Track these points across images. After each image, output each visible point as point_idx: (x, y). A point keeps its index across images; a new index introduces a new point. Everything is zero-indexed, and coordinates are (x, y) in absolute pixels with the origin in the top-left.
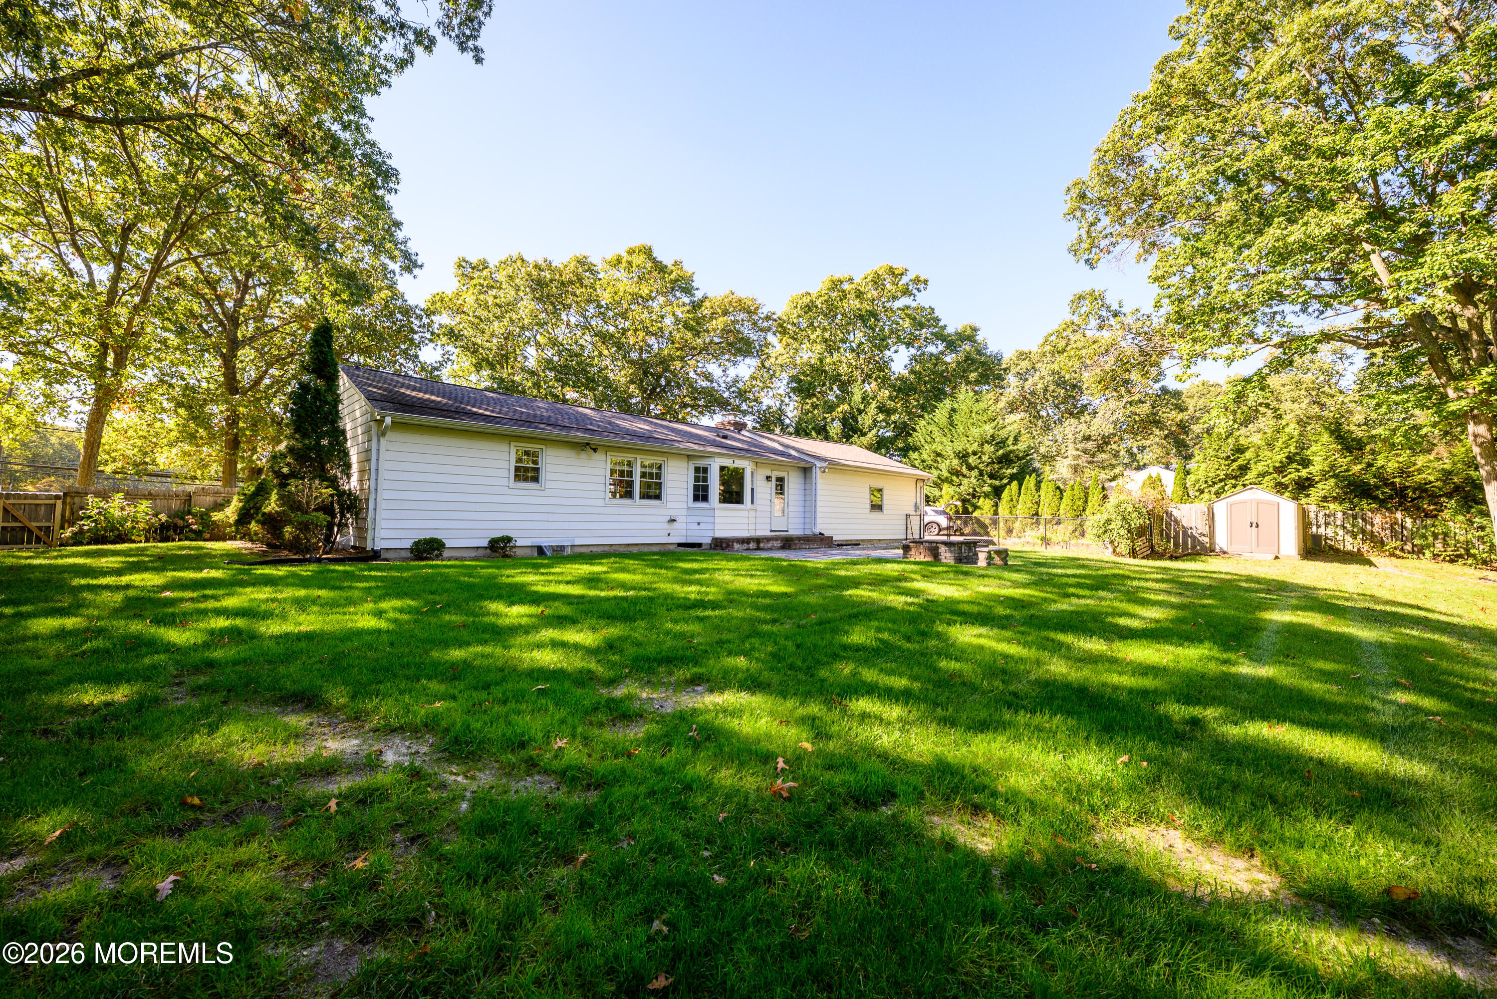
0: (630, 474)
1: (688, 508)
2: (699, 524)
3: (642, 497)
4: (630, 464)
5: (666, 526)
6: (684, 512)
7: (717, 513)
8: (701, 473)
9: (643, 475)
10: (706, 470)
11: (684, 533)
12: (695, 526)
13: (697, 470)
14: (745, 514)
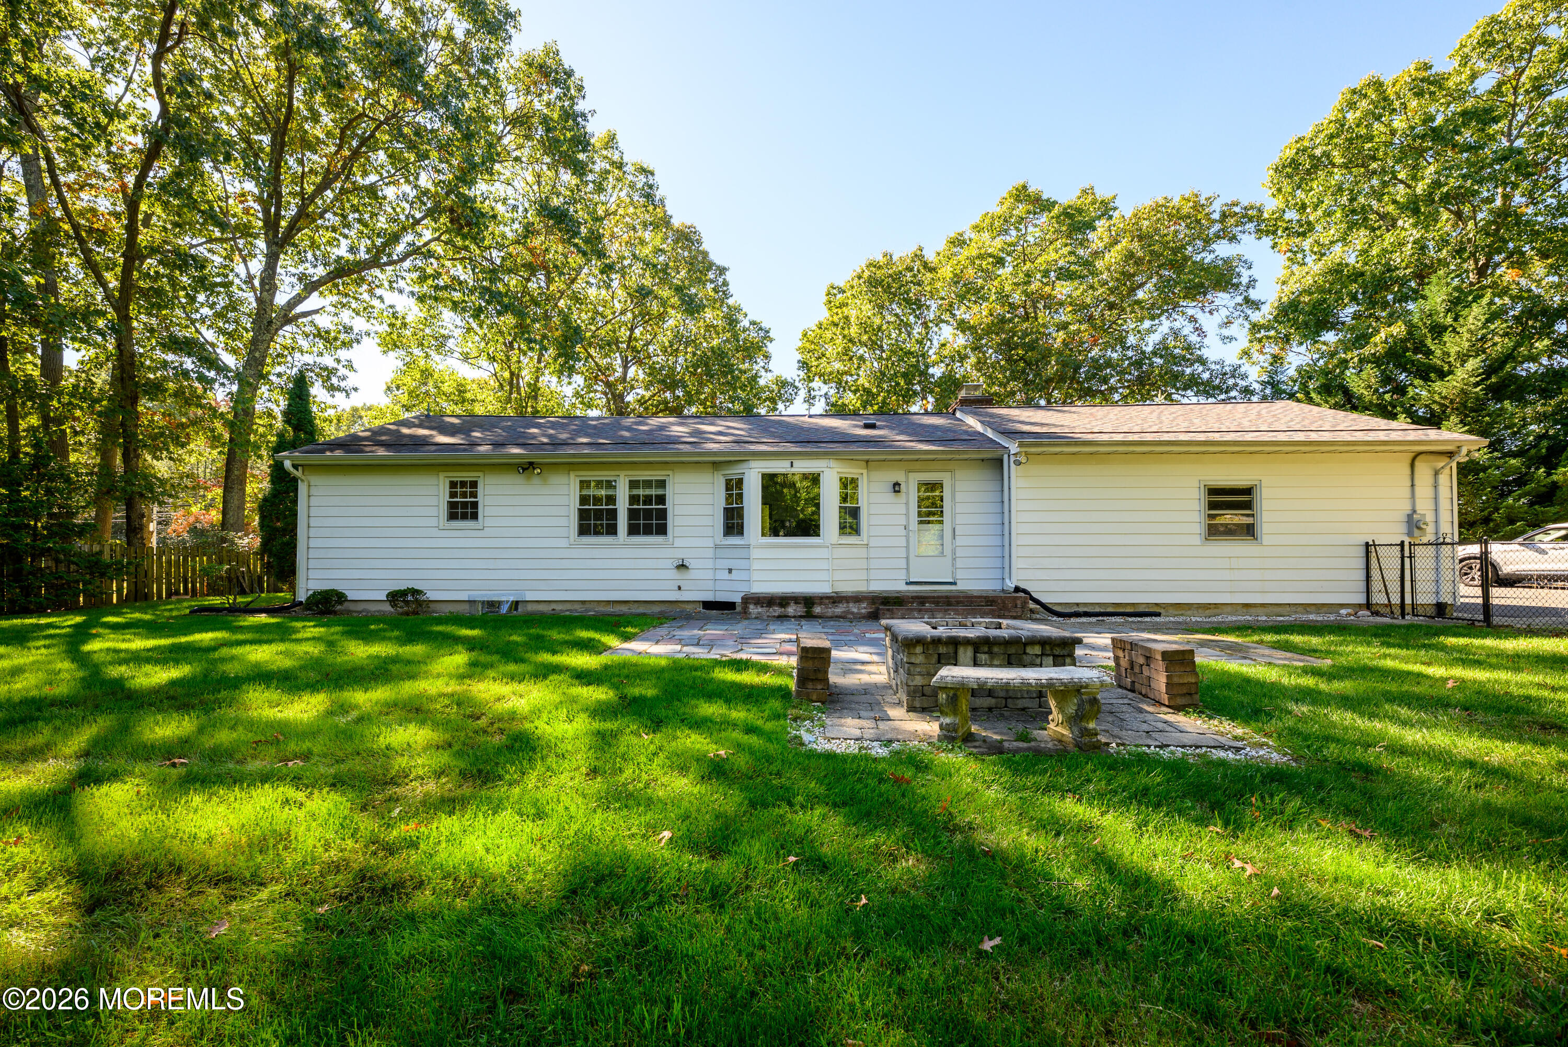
0: (611, 499)
1: (717, 547)
2: (730, 571)
3: (633, 530)
4: (610, 485)
5: (674, 574)
6: (710, 553)
7: (755, 553)
8: (734, 488)
9: (633, 499)
10: (740, 482)
11: (710, 585)
12: (725, 575)
13: (729, 486)
14: (824, 553)
